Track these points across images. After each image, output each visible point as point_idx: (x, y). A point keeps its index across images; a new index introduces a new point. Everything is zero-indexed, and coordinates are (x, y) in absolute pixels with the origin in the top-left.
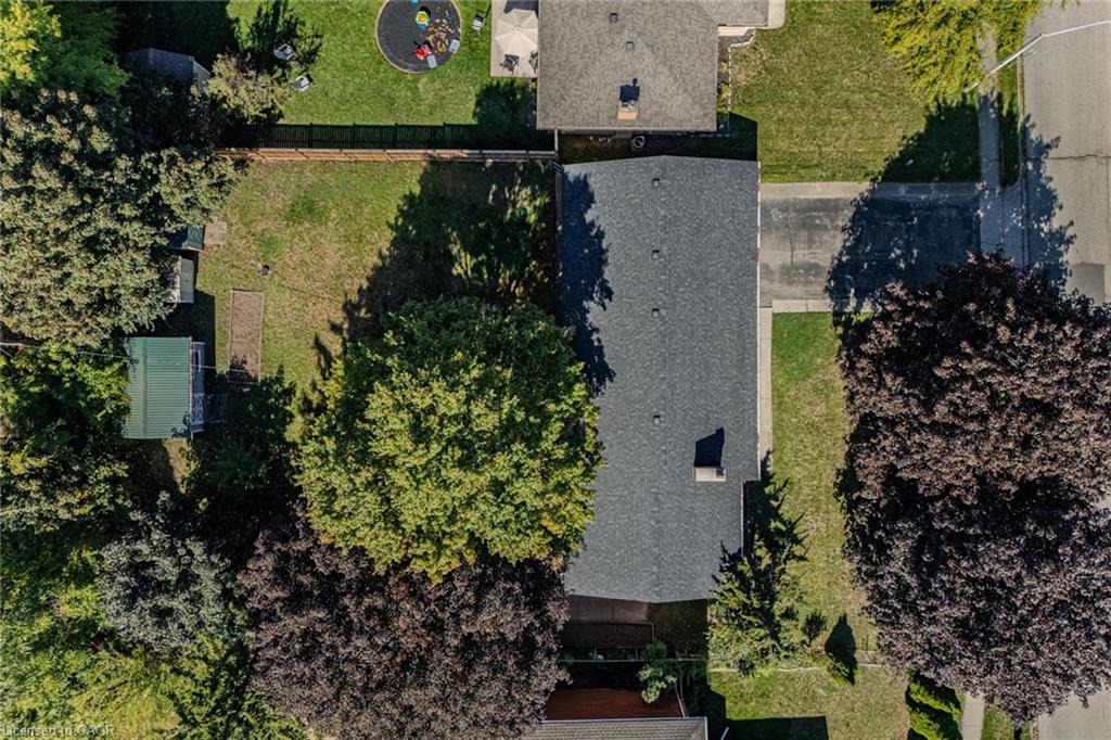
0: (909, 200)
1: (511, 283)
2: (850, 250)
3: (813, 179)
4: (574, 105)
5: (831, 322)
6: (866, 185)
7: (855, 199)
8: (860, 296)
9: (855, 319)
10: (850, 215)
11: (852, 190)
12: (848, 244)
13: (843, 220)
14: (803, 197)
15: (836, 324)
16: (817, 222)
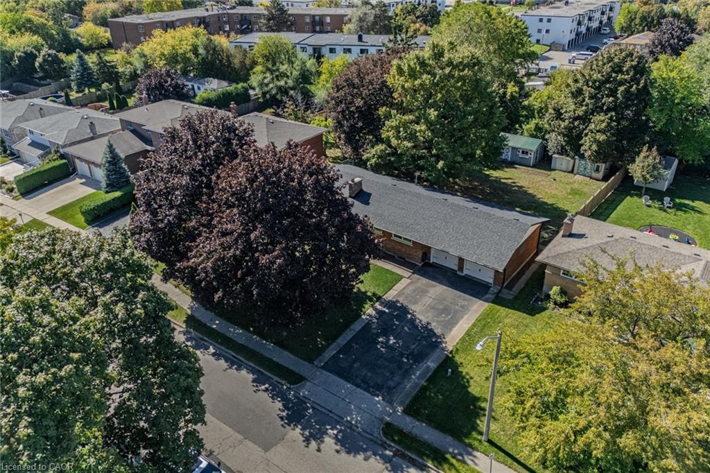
0: (421, 365)
6: (450, 348)
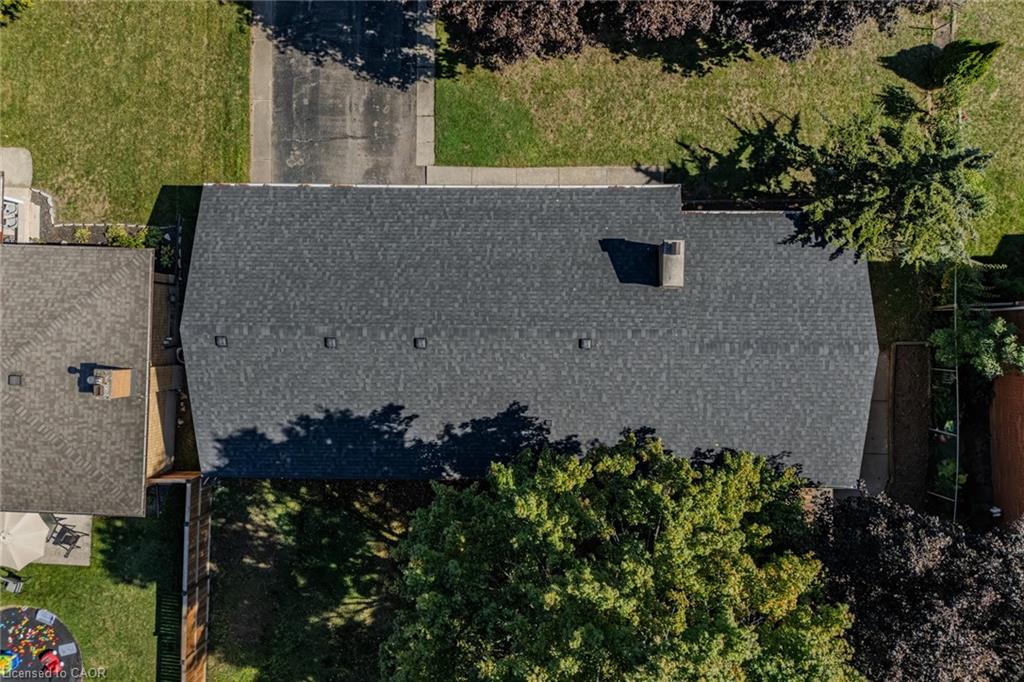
1: (385, 540)
2: (348, 54)
3: (246, 107)
4: (107, 462)
5: (448, 82)
6: (257, 32)
7: (277, 47)
8: (413, 39)
9: (444, 46)
10: (297, 54)
11: (262, 51)
12: (339, 56)
13: (305, 65)
14: (270, 122)
15: (452, 74)
16: (306, 102)
